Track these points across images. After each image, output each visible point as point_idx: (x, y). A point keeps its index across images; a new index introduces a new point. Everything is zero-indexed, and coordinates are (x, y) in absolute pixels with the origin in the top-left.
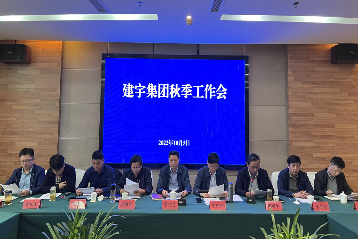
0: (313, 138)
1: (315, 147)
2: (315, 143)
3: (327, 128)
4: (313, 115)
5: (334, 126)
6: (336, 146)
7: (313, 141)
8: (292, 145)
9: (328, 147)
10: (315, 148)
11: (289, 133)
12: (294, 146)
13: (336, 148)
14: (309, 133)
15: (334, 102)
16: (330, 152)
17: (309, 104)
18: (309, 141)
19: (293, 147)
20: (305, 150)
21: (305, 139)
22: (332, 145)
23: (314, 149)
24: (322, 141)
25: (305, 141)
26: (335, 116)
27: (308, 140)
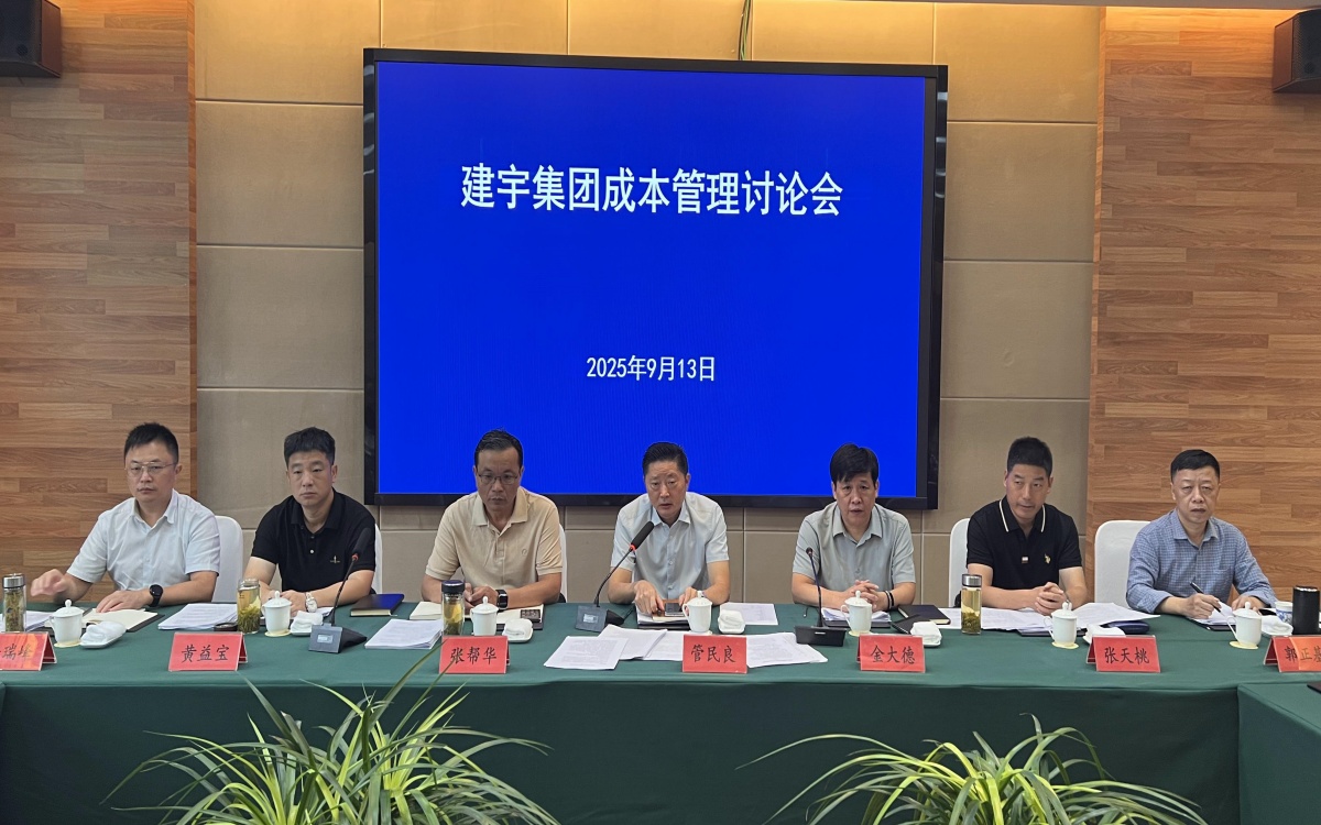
0: (1185, 388)
1: (1191, 421)
2: (1191, 406)
3: (1239, 351)
4: (1189, 298)
5: (1264, 342)
6: (1269, 419)
7: (1182, 399)
8: (1103, 413)
9: (1239, 421)
10: (1190, 427)
11: (1096, 368)
12: (1110, 419)
13: (1267, 428)
14: (1171, 369)
15: (1273, 247)
16: (1245, 442)
17: (1178, 256)
18: (1168, 399)
19: (1106, 423)
20: (1154, 433)
21: (1153, 392)
22: (1252, 414)
23: (1183, 430)
24: (1220, 398)
25: (1155, 399)
26: (1270, 300)
27: (1166, 397)
